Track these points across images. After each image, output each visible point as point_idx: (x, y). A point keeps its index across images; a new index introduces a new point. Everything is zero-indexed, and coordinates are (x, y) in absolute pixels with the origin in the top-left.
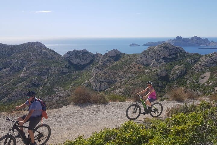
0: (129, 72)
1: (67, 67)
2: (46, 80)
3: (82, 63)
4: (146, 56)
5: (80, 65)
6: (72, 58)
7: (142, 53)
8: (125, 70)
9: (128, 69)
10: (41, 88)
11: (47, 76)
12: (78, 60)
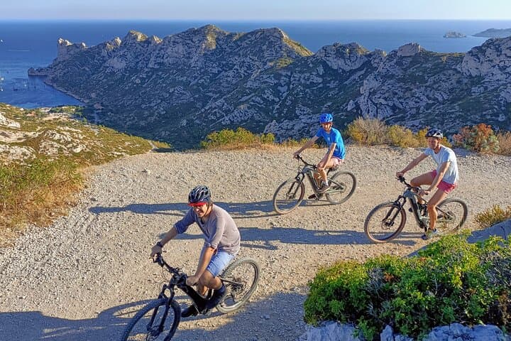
0: (437, 89)
1: (321, 74)
2: (285, 94)
3: (347, 69)
4: (479, 59)
5: (344, 71)
6: (330, 59)
7: (469, 52)
8: (428, 84)
9: (435, 83)
10: (277, 106)
11: (286, 87)
12: (341, 62)
